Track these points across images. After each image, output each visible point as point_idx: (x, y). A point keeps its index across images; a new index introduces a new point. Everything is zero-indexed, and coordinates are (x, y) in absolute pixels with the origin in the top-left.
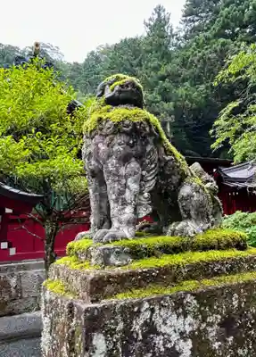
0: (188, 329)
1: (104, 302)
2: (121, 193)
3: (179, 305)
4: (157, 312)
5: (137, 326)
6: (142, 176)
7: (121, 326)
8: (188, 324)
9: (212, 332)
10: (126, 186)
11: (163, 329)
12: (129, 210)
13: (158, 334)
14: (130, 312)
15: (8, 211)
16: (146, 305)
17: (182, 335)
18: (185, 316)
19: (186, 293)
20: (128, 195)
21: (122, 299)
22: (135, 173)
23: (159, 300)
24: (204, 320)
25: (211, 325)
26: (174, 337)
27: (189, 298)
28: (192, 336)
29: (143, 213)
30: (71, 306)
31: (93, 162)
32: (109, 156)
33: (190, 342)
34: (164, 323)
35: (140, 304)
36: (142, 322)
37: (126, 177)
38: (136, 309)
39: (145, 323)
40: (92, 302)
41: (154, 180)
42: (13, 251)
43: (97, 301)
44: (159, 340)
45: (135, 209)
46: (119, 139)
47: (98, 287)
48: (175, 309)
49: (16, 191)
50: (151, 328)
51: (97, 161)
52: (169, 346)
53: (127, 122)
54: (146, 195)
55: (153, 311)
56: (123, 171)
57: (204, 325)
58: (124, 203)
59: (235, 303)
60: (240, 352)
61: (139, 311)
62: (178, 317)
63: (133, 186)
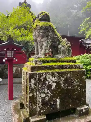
0: (55, 80)
1: (34, 72)
2: (42, 46)
3: (53, 75)
4: (47, 75)
5: (42, 78)
6: (48, 42)
7: (38, 78)
8: (55, 79)
9: (61, 82)
10: (43, 44)
11: (48, 80)
12: (43, 51)
13: (47, 81)
14: (40, 75)
15: (15, 50)
16: (44, 74)
17: (53, 82)
18: (55, 77)
19: (55, 72)
20: (43, 47)
21: (38, 72)
22: (46, 41)
23: (48, 73)
24: (60, 79)
25: (61, 80)
26: (51, 82)
27: (56, 73)
28: (56, 82)
30: (27, 73)
31: (35, 37)
32: (39, 36)
33: (55, 84)
34: (49, 78)
35: (43, 73)
36: (43, 77)
37: (43, 42)
38: (42, 74)
40: (31, 72)
41: (51, 43)
42: (17, 60)
43: (33, 72)
44: (47, 82)
45: (45, 51)
46: (41, 31)
47: (33, 69)
48: (52, 75)
49: (17, 44)
50: (45, 79)
51: (36, 37)
52: (50, 84)
53: (44, 26)
54: (48, 47)
55: (46, 75)
56: (42, 40)
57: (59, 80)
58: (42, 49)
59: (69, 76)
60: (69, 88)
61: (42, 75)
62: (53, 77)
63: (45, 44)
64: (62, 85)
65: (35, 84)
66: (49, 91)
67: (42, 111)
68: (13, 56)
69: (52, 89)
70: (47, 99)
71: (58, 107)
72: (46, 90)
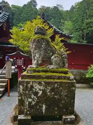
4: (34, 84)
5: (29, 85)
6: (40, 53)
7: (25, 85)
8: (42, 88)
9: (48, 91)
10: (35, 56)
11: (35, 87)
12: (36, 61)
13: (34, 88)
14: (28, 83)
16: (31, 82)
17: (40, 90)
18: (41, 86)
19: (42, 81)
20: (36, 58)
21: (26, 80)
23: (35, 82)
24: (46, 88)
25: (48, 89)
26: (38, 89)
27: (43, 82)
28: (42, 90)
29: (40, 62)
33: (42, 92)
35: (30, 82)
37: (36, 53)
39: (31, 85)
43: (22, 79)
44: (34, 89)
45: (38, 61)
48: (39, 84)
50: (32, 87)
52: (36, 91)
54: (41, 58)
55: (33, 83)
56: (35, 52)
57: (46, 89)
58: (35, 59)
59: (56, 86)
60: (55, 96)
62: (39, 86)
63: (37, 56)
64: (49, 93)
65: (23, 90)
66: (35, 97)
67: (28, 113)
68: (22, 64)
69: (39, 95)
70: (33, 103)
71: (44, 111)
72: (33, 96)
